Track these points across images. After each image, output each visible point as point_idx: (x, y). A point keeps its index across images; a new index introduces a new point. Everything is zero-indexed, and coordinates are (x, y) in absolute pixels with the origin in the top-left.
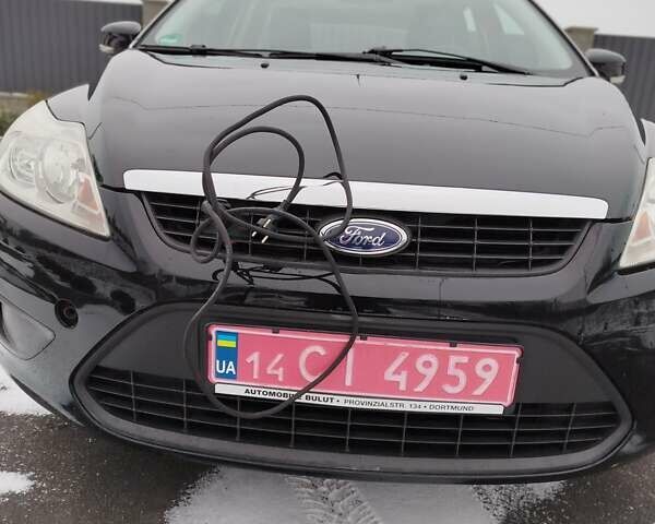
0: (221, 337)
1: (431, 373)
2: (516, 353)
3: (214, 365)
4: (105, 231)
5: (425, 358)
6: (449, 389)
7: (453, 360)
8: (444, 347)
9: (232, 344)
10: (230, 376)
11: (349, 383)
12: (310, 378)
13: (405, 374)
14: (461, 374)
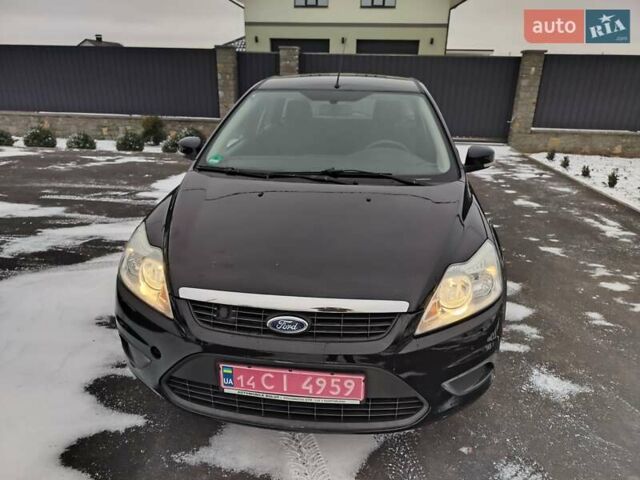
0: (225, 369)
1: (323, 386)
2: (362, 378)
3: (223, 381)
4: (171, 316)
5: (319, 379)
6: (334, 393)
7: (333, 381)
8: (329, 375)
9: (230, 372)
10: (230, 385)
11: (285, 389)
12: (267, 387)
13: (311, 386)
14: (337, 386)
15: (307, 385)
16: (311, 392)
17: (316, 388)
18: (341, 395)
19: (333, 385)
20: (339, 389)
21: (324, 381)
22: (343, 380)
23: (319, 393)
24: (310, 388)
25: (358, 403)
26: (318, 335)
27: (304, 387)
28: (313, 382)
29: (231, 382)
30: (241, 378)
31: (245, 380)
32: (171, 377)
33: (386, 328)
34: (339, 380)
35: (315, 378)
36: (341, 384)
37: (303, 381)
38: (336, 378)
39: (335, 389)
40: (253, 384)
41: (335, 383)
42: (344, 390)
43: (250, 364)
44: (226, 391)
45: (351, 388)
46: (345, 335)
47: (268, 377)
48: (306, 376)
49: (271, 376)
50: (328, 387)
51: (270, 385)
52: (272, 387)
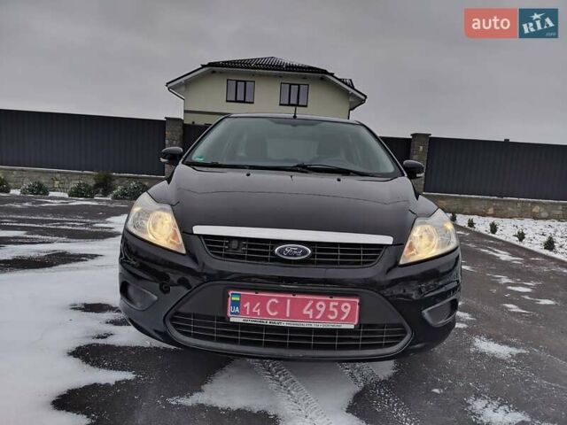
0: (234, 296)
1: (323, 310)
2: (358, 301)
3: (230, 309)
4: (184, 252)
5: (319, 303)
6: (331, 317)
7: (332, 304)
8: (328, 298)
9: (238, 299)
10: (237, 313)
11: (288, 315)
12: (271, 314)
13: (311, 311)
14: (335, 311)
15: (308, 310)
16: (311, 317)
17: (316, 312)
18: (338, 319)
19: (331, 309)
20: (336, 314)
21: (323, 304)
22: (341, 303)
23: (318, 317)
24: (310, 313)
25: (352, 327)
26: (319, 263)
27: (305, 312)
28: (313, 307)
29: (237, 310)
30: (248, 305)
31: (251, 308)
32: (177, 313)
33: (375, 257)
34: (337, 304)
35: (316, 302)
36: (338, 308)
37: (305, 306)
38: (334, 302)
39: (333, 313)
40: (258, 311)
41: (334, 306)
42: (341, 313)
43: (257, 290)
44: (232, 320)
45: (347, 312)
46: (342, 263)
47: (273, 303)
48: (308, 300)
49: (277, 302)
50: (328, 312)
51: (273, 311)
52: (275, 313)
